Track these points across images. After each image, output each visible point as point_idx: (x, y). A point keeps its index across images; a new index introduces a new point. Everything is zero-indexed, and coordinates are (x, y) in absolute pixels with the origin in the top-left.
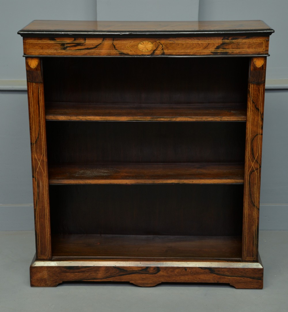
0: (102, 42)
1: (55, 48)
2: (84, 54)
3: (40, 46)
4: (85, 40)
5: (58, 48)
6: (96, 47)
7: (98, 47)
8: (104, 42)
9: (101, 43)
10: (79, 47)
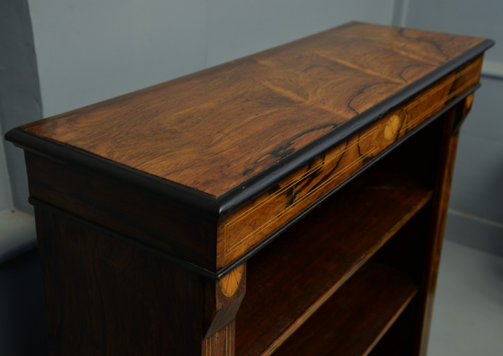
0: (346, 149)
1: (276, 210)
2: (319, 194)
3: (250, 225)
4: (324, 160)
5: (282, 206)
6: (337, 165)
7: (339, 163)
8: (349, 147)
9: (344, 153)
10: (314, 182)
